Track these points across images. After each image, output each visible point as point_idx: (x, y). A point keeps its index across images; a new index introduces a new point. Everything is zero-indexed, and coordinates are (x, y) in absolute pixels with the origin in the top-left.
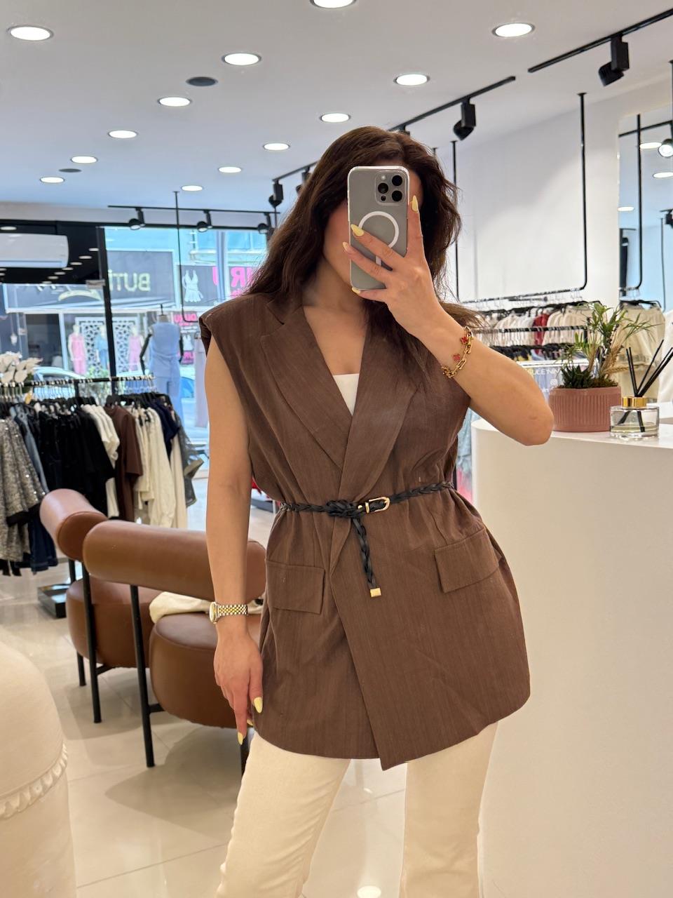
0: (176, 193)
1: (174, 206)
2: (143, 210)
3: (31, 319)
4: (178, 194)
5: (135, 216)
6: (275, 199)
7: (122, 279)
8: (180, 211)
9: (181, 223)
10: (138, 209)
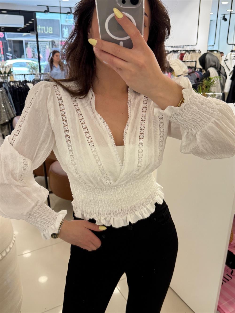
0: (60, 1)
1: (59, 6)
2: (49, 7)
4: (61, 2)
5: (46, 9)
7: (43, 29)
8: (61, 8)
9: (62, 12)
10: (47, 6)
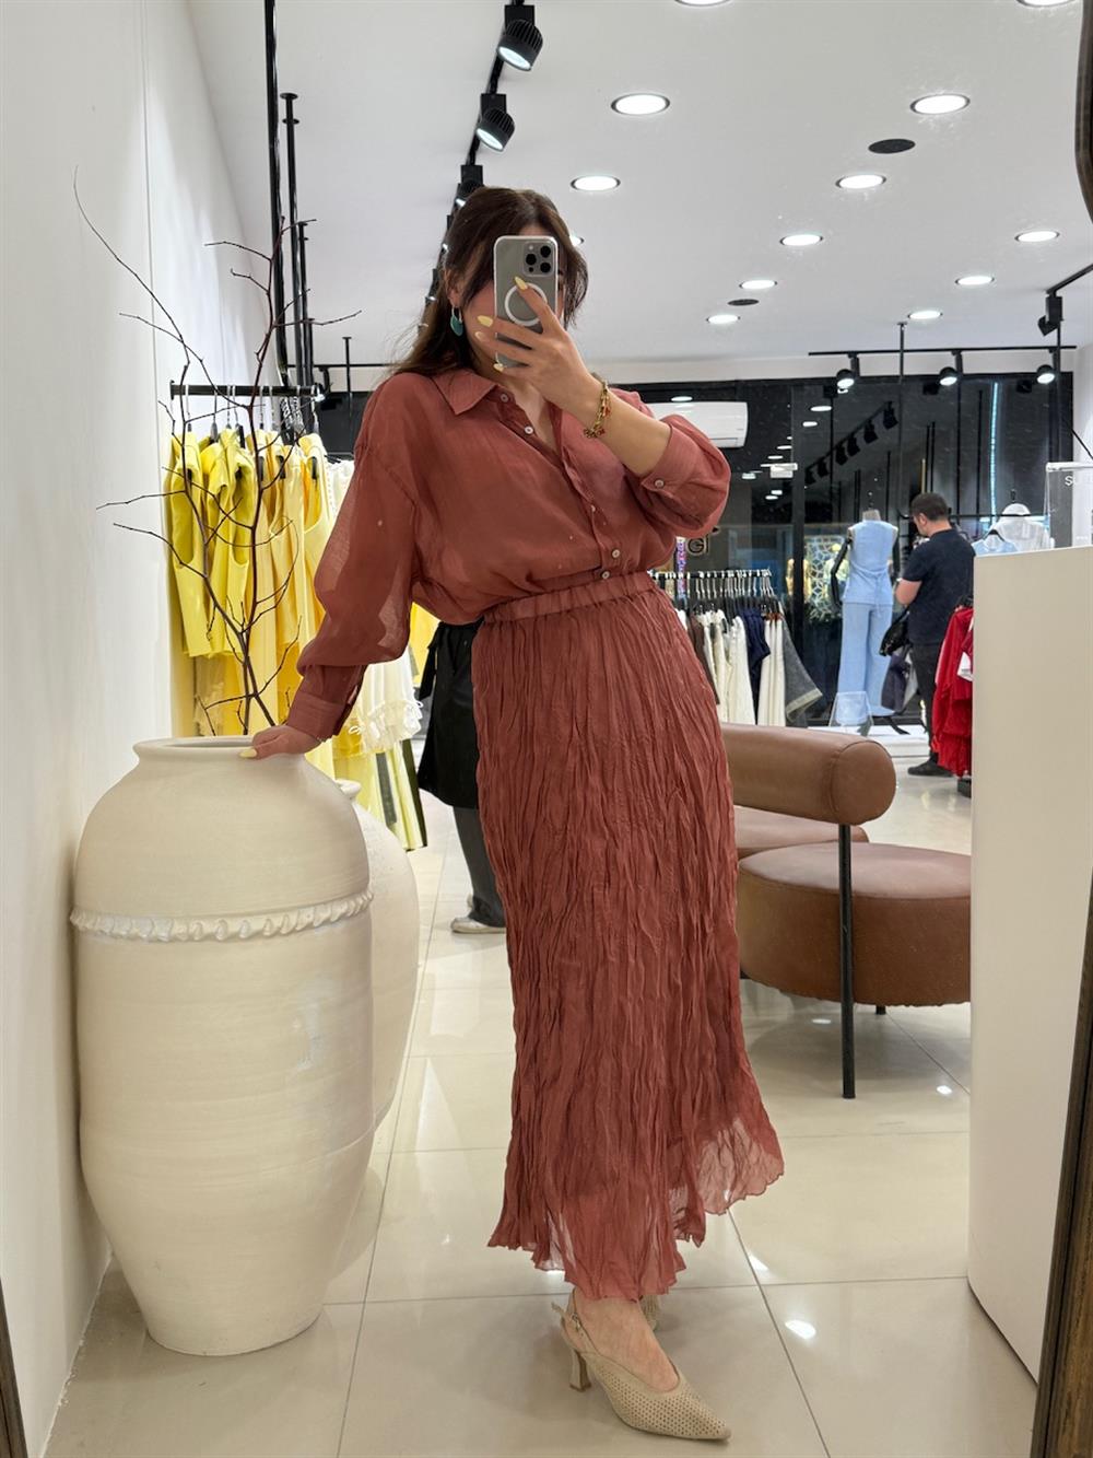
0: (902, 324)
2: (859, 356)
4: (906, 328)
5: (846, 364)
6: (1047, 319)
8: (906, 354)
10: (853, 355)
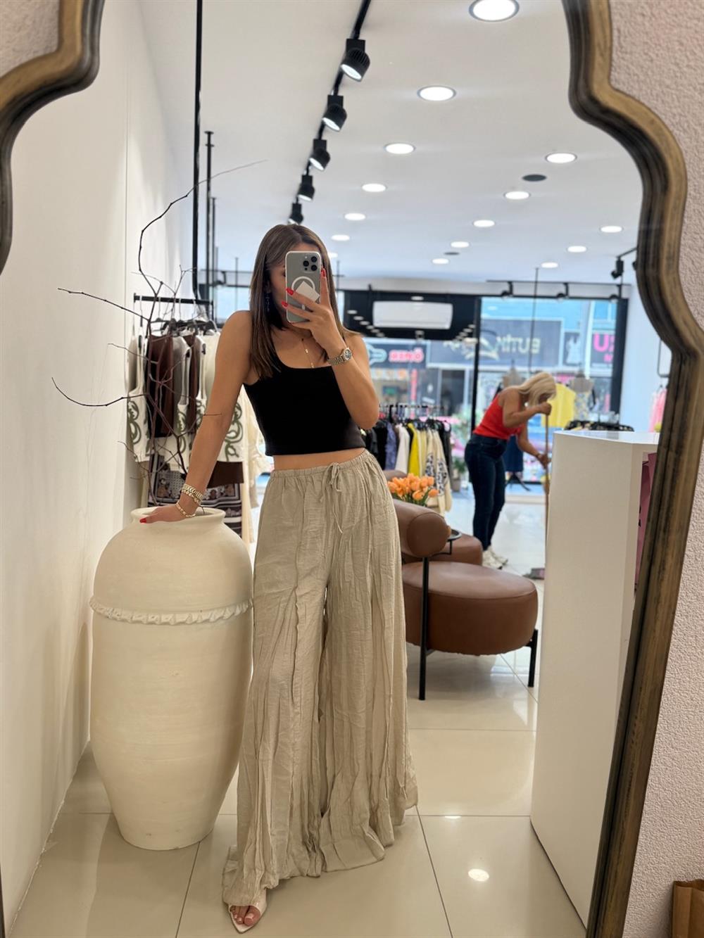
0: (537, 269)
1: (533, 279)
2: (514, 284)
3: (446, 373)
4: (539, 271)
5: (506, 288)
6: (616, 272)
7: (517, 343)
8: (538, 284)
9: (539, 294)
10: (510, 283)
